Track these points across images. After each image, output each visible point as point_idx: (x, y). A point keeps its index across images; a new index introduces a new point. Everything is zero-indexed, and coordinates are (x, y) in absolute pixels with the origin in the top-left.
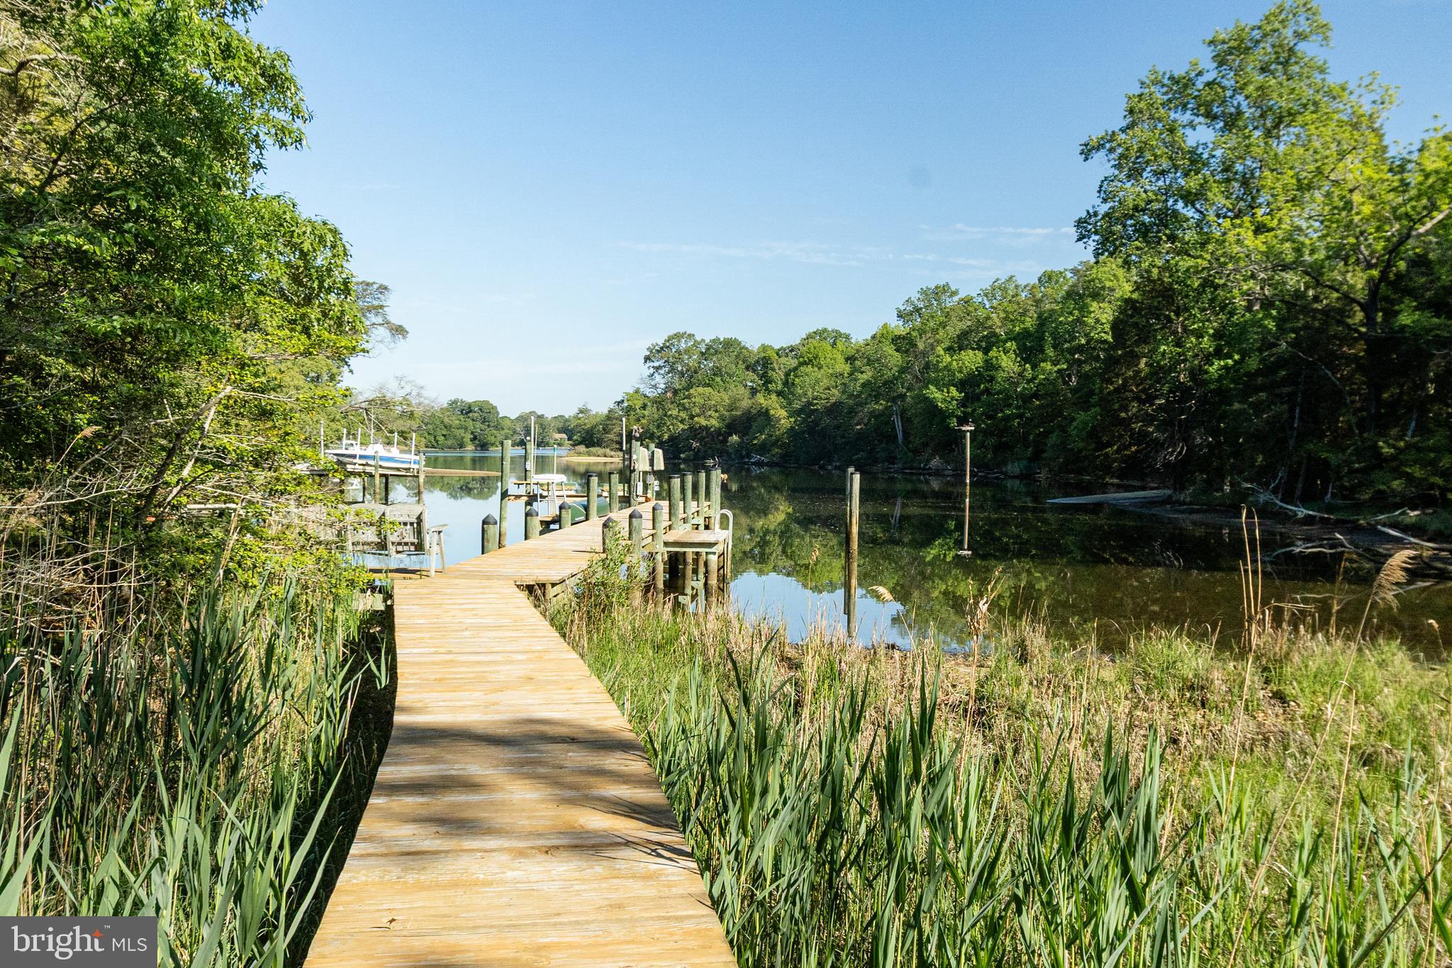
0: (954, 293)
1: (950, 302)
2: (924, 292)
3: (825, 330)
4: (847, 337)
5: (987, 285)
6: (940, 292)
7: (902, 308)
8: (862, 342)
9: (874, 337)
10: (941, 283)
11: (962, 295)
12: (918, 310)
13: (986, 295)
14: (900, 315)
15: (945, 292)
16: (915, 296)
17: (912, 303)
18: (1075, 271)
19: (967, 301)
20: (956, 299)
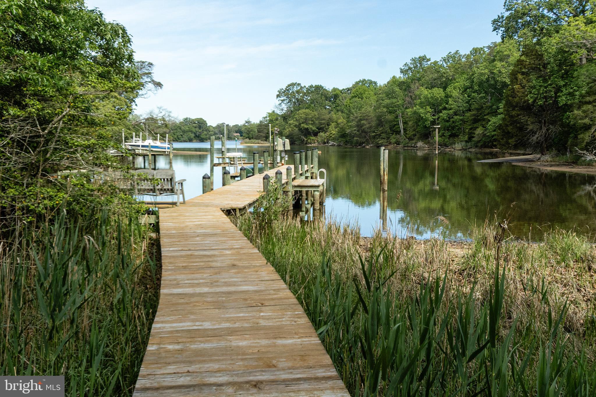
0: (429, 60)
1: (426, 64)
2: (413, 60)
3: (364, 80)
4: (375, 83)
5: (445, 55)
6: (423, 59)
7: (403, 68)
8: (382, 84)
9: (388, 83)
10: (422, 55)
11: (432, 61)
12: (410, 68)
13: (444, 60)
14: (402, 71)
15: (424, 59)
16: (409, 62)
17: (408, 65)
18: (489, 47)
19: (436, 63)
20: (429, 63)
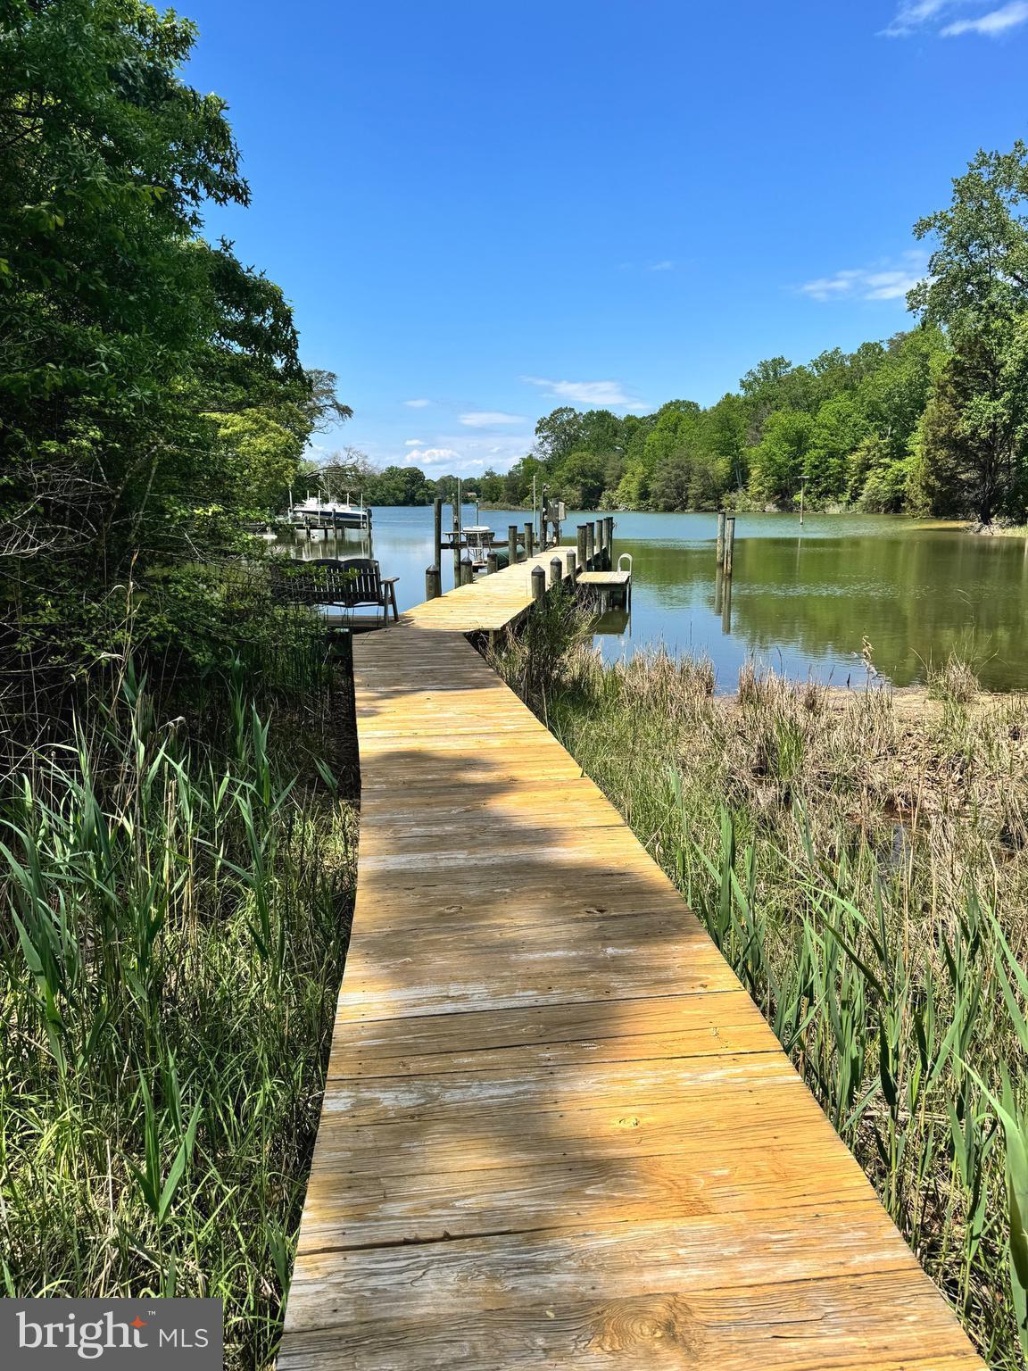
0: (788, 365)
1: (784, 373)
2: (762, 365)
3: (678, 401)
4: (696, 406)
5: (816, 357)
6: (779, 363)
7: (744, 379)
8: (708, 408)
9: (719, 405)
10: (777, 356)
11: (795, 365)
12: (757, 380)
13: (816, 365)
14: (743, 384)
16: (755, 369)
17: (753, 374)
18: (891, 342)
19: (801, 368)
20: (789, 369)
